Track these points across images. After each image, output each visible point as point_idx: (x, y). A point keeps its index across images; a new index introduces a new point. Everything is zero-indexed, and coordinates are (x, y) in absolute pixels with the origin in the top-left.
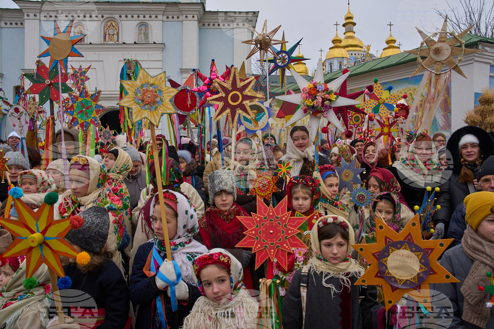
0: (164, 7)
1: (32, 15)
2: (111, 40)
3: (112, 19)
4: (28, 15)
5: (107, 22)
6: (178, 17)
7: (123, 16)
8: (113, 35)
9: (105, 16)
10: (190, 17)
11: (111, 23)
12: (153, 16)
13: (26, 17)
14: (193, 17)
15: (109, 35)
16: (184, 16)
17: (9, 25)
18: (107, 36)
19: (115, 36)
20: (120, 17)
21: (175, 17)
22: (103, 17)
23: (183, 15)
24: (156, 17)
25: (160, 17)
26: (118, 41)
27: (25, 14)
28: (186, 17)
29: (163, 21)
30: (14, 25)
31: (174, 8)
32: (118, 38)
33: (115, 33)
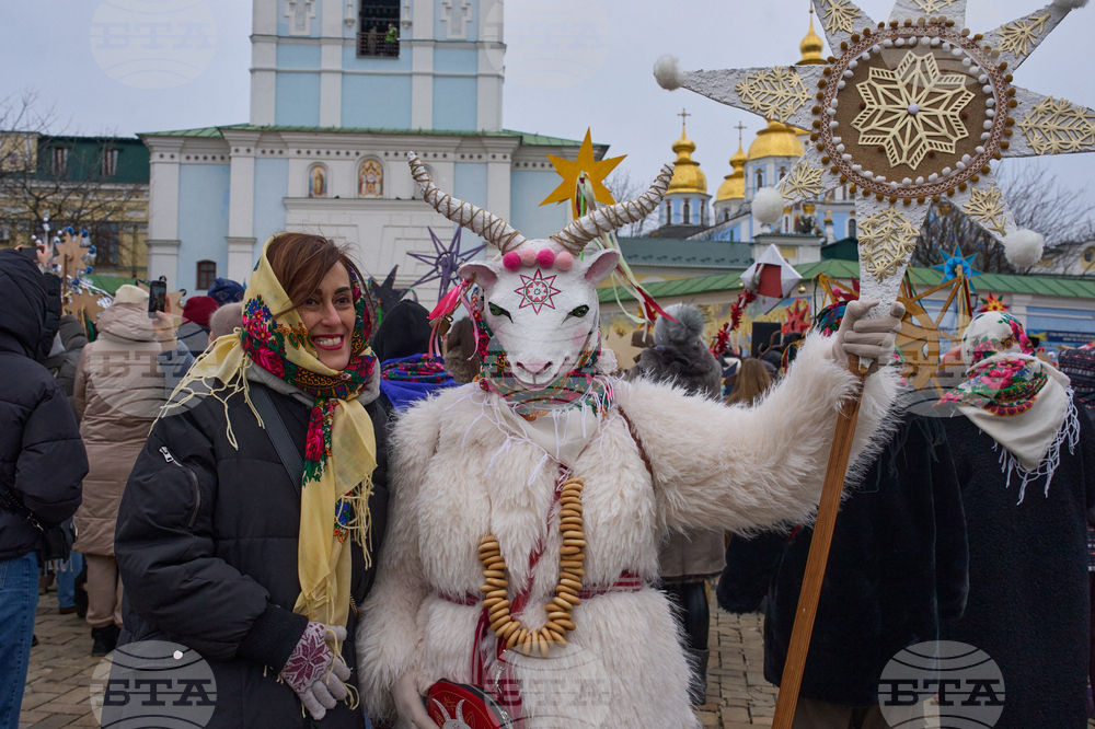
0: (459, 141)
1: (243, 150)
2: (370, 192)
3: (372, 158)
4: (237, 151)
5: (364, 162)
6: (480, 157)
7: (391, 154)
8: (374, 183)
9: (362, 153)
10: (499, 156)
11: (371, 164)
12: (440, 155)
13: (233, 153)
14: (505, 157)
15: (367, 183)
16: (490, 155)
17: (192, 160)
18: (364, 185)
19: (377, 186)
20: (386, 154)
21: (475, 156)
22: (357, 154)
23: (487, 153)
24: (445, 156)
25: (451, 156)
26: (381, 193)
27: (233, 149)
28: (494, 157)
29: (455, 163)
30: (201, 160)
31: (476, 143)
32: (382, 189)
33: (377, 180)
